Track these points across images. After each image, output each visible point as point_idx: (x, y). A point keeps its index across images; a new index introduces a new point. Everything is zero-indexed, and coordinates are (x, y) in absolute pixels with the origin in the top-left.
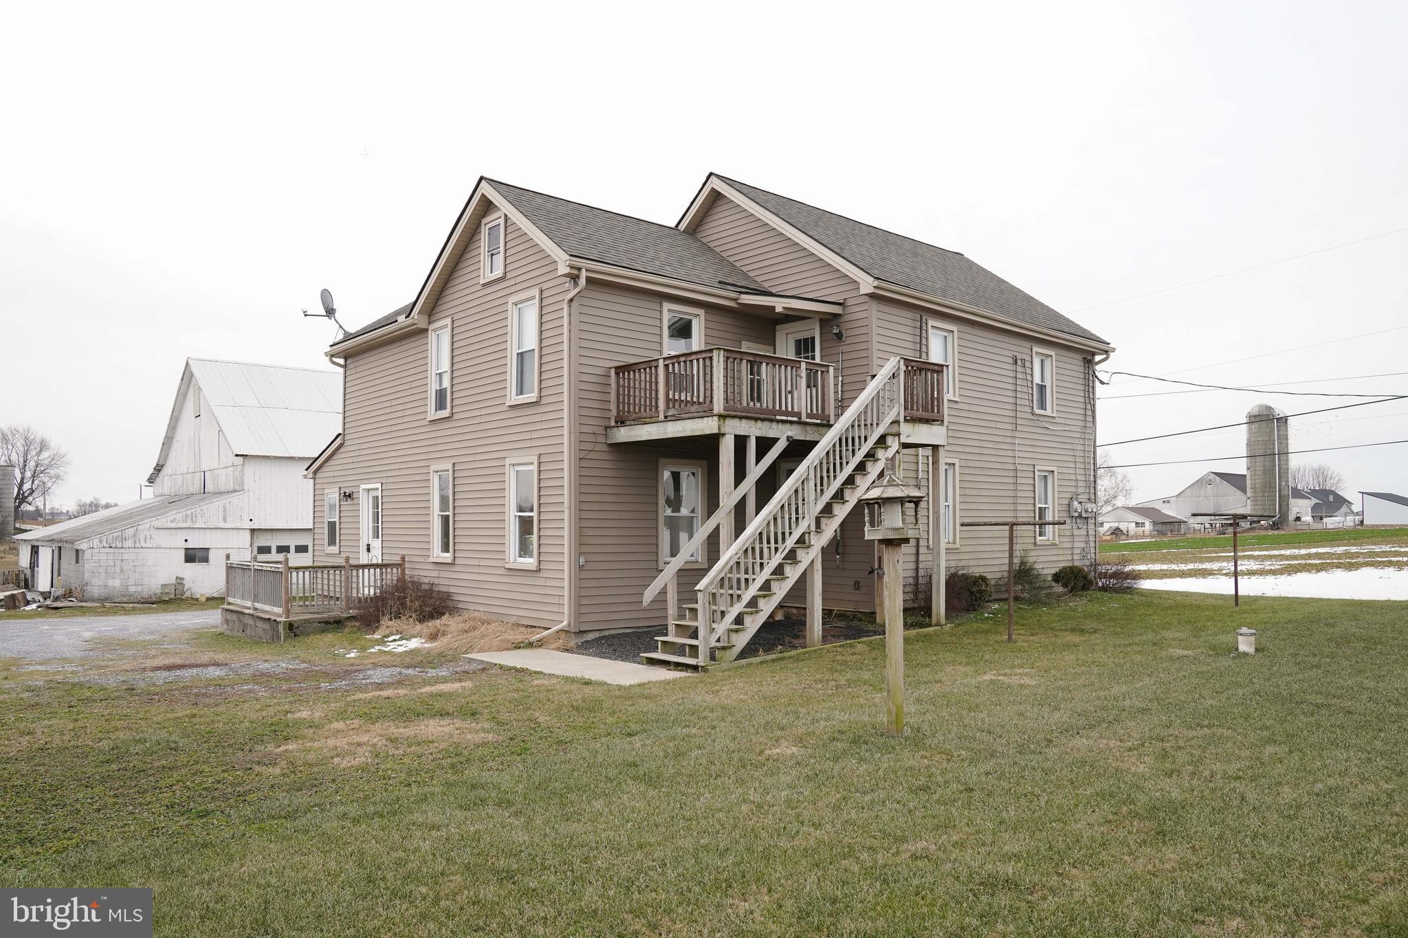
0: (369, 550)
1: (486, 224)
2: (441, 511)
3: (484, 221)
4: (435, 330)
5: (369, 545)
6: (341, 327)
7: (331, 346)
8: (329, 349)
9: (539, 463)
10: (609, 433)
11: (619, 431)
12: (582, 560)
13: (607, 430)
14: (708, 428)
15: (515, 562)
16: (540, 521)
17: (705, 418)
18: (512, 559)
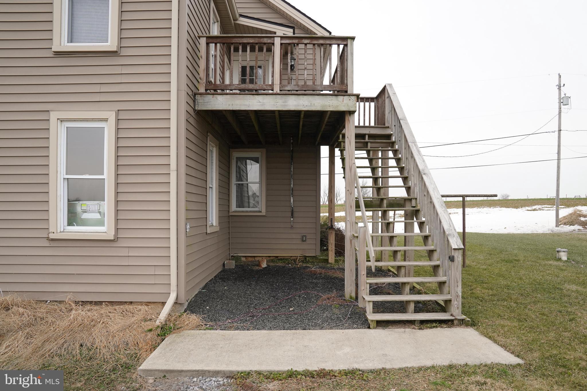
9: (118, 120)
10: (199, 100)
11: (214, 98)
12: (188, 227)
13: (196, 96)
14: (344, 106)
15: (65, 231)
16: (117, 184)
17: (339, 97)
18: (61, 228)
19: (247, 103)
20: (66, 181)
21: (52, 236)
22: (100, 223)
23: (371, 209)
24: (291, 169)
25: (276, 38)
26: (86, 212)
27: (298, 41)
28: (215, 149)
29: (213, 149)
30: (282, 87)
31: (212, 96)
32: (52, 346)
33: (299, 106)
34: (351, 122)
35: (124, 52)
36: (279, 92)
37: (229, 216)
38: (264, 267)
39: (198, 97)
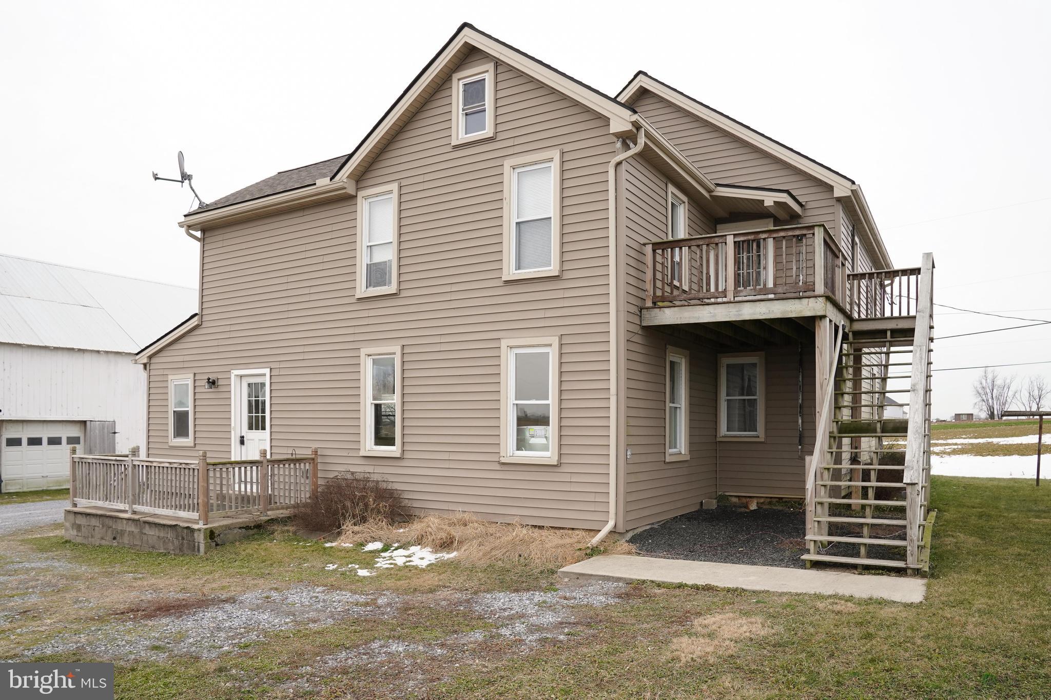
0: (242, 442)
1: (459, 80)
2: (374, 399)
3: (455, 77)
4: (366, 198)
5: (242, 437)
6: (196, 196)
7: (185, 216)
8: (183, 219)
9: (561, 345)
10: (646, 315)
11: (661, 312)
12: (629, 453)
13: (642, 311)
14: (810, 310)
15: (514, 455)
16: (561, 409)
17: (804, 300)
18: (510, 453)
19: (696, 315)
20: (515, 406)
21: (503, 460)
22: (545, 448)
23: (850, 435)
24: (798, 377)
25: (728, 237)
26: (533, 437)
27: (754, 237)
28: (683, 360)
29: (681, 361)
30: (737, 293)
31: (659, 309)
32: (498, 553)
33: (755, 314)
34: (822, 328)
35: (567, 275)
36: (732, 299)
37: (716, 443)
38: (753, 509)
39: (644, 312)
